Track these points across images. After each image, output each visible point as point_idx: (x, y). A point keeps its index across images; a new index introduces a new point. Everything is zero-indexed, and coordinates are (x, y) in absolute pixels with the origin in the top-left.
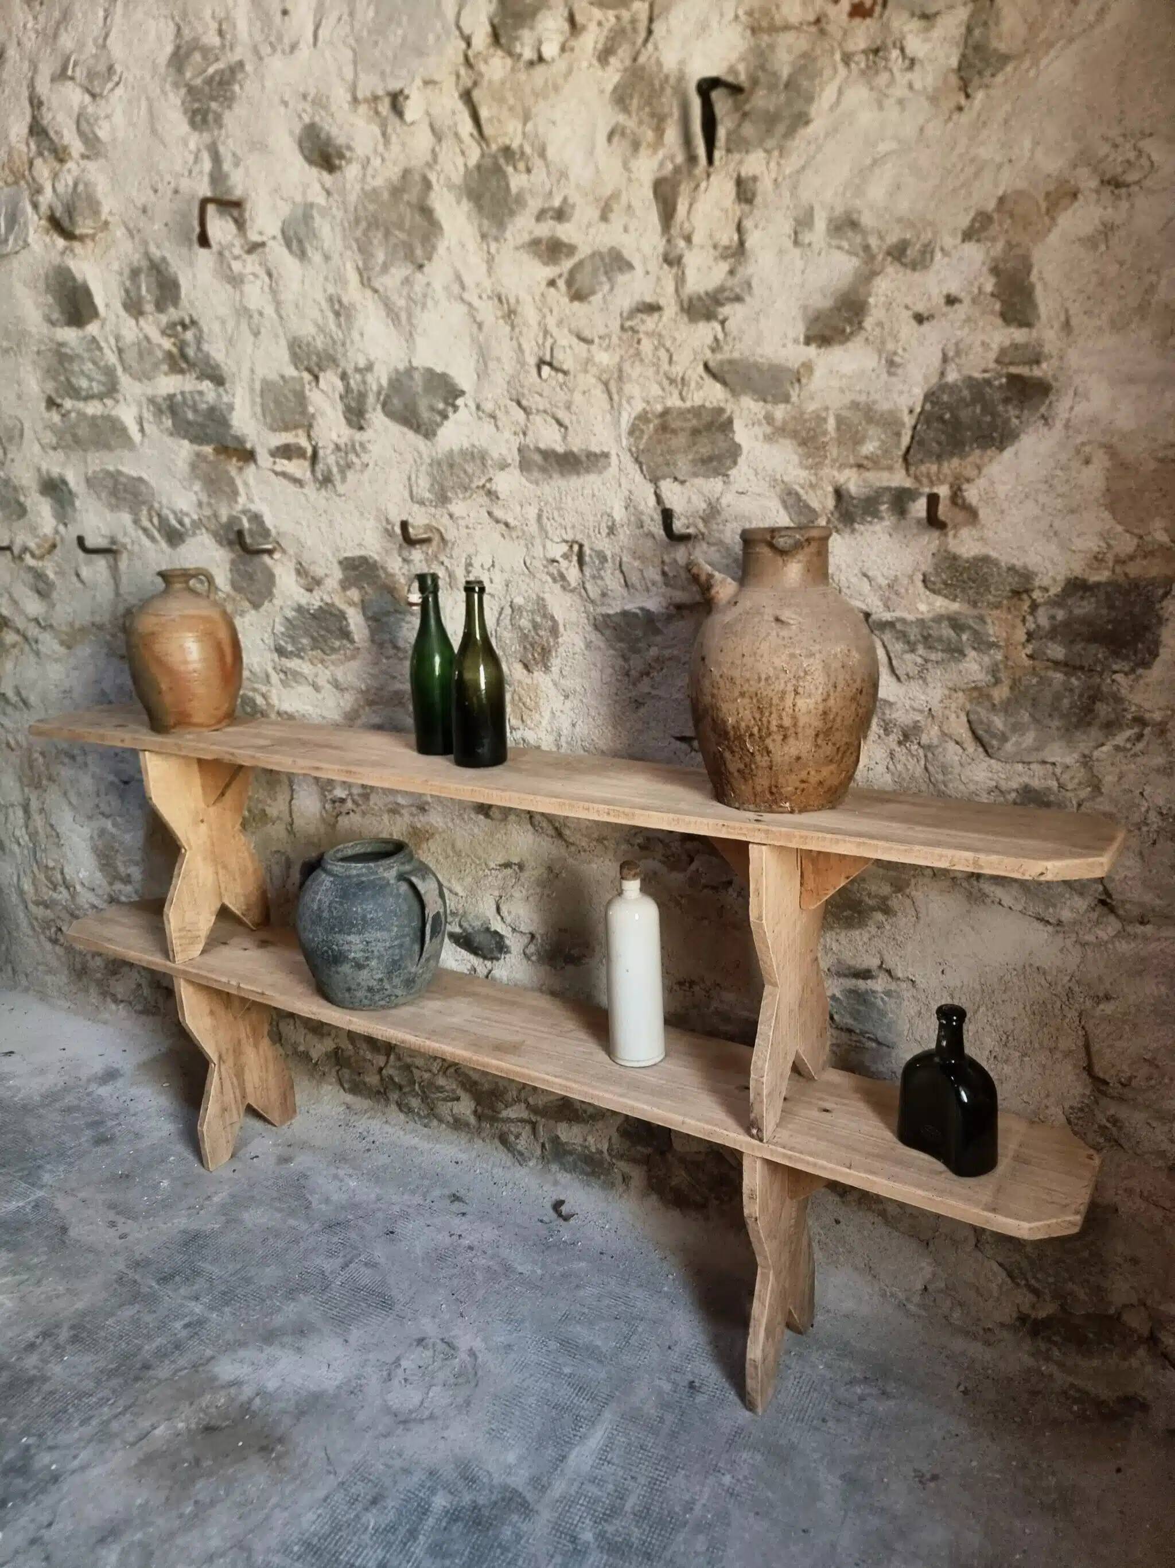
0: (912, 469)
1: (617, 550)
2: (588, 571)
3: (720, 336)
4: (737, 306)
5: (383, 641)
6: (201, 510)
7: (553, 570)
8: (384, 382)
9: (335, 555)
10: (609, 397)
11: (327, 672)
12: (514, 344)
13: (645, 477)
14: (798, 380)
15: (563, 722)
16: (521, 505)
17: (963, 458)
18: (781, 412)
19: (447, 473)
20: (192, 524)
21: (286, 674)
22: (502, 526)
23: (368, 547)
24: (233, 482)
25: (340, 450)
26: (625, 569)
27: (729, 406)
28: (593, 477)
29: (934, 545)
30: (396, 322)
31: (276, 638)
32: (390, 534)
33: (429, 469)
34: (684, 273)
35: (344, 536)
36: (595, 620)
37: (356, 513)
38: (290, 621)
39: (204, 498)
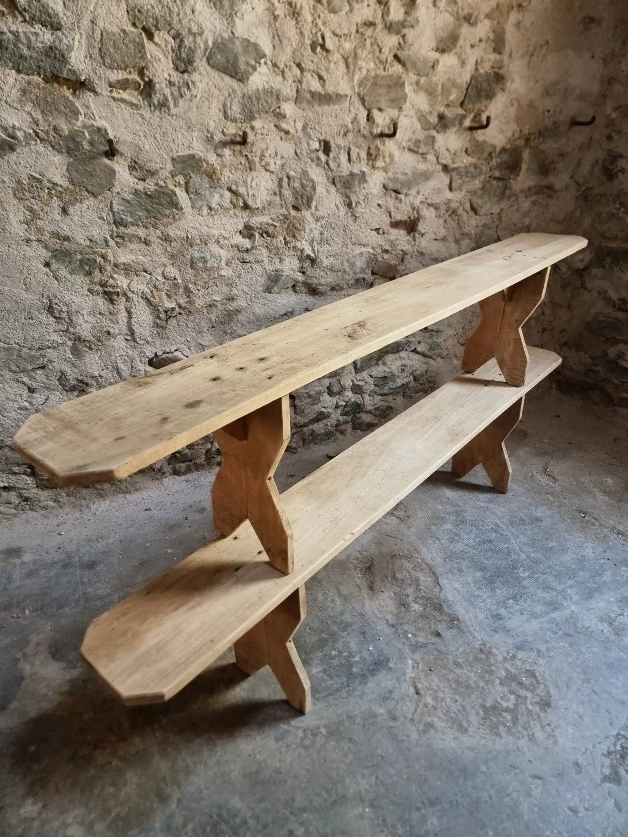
0: (464, 107)
1: (347, 144)
2: (331, 155)
3: (402, 43)
4: (411, 30)
5: (201, 206)
6: (38, 125)
7: (313, 155)
8: (210, 43)
9: (168, 155)
10: (347, 67)
11: (157, 231)
12: (298, 31)
13: (365, 107)
14: (433, 67)
15: (316, 234)
16: (295, 122)
17: (481, 103)
18: (423, 80)
19: (255, 103)
20: (25, 137)
21: (123, 238)
22: (283, 133)
23: (195, 148)
24: (73, 104)
25: (174, 85)
26: (351, 153)
27: (404, 76)
28: (336, 107)
29: (469, 137)
30: (218, 7)
31: (116, 214)
32: (209, 140)
33: (241, 100)
34: (389, 9)
35: (176, 142)
36: (334, 180)
37: (184, 127)
38: (128, 201)
39: (39, 117)
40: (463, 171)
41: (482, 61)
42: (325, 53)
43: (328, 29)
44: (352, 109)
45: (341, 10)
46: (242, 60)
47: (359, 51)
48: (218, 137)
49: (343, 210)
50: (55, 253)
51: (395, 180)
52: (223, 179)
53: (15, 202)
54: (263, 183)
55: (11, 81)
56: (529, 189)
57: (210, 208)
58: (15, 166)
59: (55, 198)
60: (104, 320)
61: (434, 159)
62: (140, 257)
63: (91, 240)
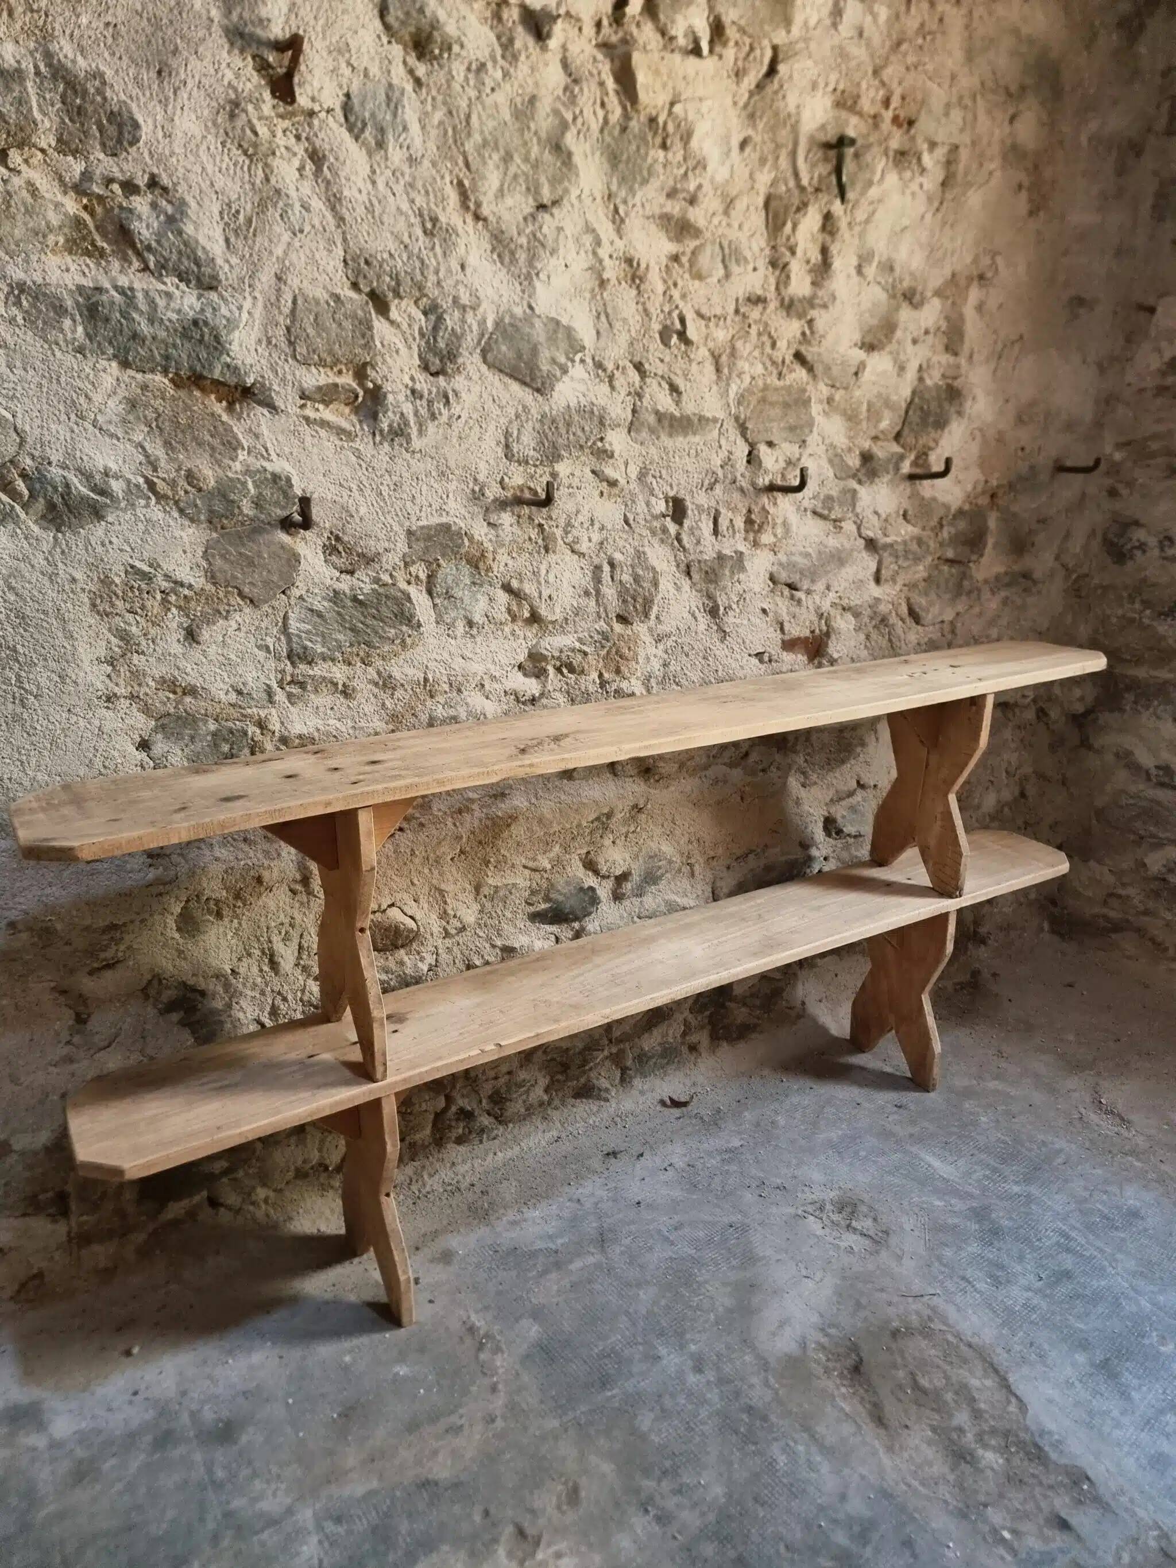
0: (902, 442)
1: (713, 504)
2: (687, 523)
3: (808, 332)
4: (823, 312)
5: (455, 620)
6: (155, 470)
7: (656, 524)
8: (490, 325)
9: (402, 526)
10: (718, 370)
11: (370, 669)
12: (640, 307)
13: (746, 440)
14: (856, 374)
15: (656, 665)
16: (626, 464)
17: (928, 434)
18: (839, 395)
19: (563, 431)
20: (128, 492)
21: (302, 685)
22: (605, 484)
23: (452, 513)
24: (228, 429)
25: (421, 397)
26: (720, 520)
27: (809, 388)
28: (697, 439)
29: (908, 491)
30: (507, 260)
31: (295, 639)
32: (477, 496)
33: (538, 426)
34: (788, 277)
35: (418, 501)
36: (688, 566)
37: (434, 474)
38: (320, 615)
39: (158, 450)
40: (900, 548)
41: (928, 366)
42: (683, 347)
43: (689, 305)
44: (723, 442)
45: (710, 276)
46: (545, 355)
47: (739, 344)
48: (493, 492)
49: (704, 621)
50: (165, 721)
51: (791, 566)
52: (495, 570)
53: (93, 620)
54: (567, 574)
55: (108, 381)
56: (997, 578)
57: (470, 624)
58: (99, 549)
59: (174, 610)
60: (251, 854)
61: (854, 528)
62: (332, 722)
63: (239, 693)
